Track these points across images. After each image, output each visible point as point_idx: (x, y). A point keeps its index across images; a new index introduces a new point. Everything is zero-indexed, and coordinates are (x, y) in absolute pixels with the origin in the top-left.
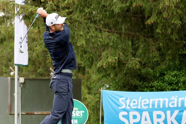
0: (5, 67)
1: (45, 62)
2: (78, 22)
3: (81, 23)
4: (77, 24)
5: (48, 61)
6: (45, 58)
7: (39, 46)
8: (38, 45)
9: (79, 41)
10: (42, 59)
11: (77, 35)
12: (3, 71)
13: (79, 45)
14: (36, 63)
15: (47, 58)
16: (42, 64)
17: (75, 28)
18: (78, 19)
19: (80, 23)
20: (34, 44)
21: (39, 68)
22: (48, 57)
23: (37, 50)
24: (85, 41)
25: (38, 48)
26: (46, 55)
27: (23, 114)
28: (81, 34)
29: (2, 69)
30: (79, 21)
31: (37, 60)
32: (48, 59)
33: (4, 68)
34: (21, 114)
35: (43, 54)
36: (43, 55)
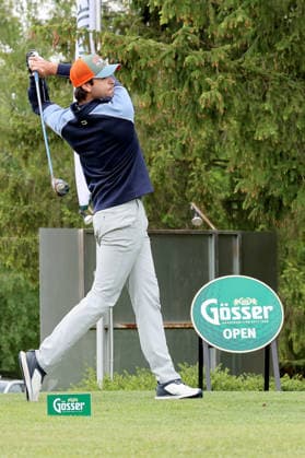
0: (70, 210)
1: (182, 194)
2: (258, 77)
3: (266, 81)
4: (255, 83)
5: (192, 190)
6: (184, 181)
7: (166, 148)
8: (162, 146)
9: (262, 128)
10: (174, 186)
11: (257, 111)
12: (65, 219)
13: (260, 138)
14: (156, 196)
15: (190, 182)
16: (175, 200)
17: (250, 93)
18: (260, 70)
19: (265, 79)
20: (151, 142)
21: (166, 211)
22: (192, 178)
23: (160, 158)
24: (277, 128)
25: (161, 154)
26: (185, 175)
27: (120, 326)
28: (266, 108)
29: (62, 214)
30: (261, 75)
31: (160, 188)
32: (192, 185)
33: (67, 212)
34: (114, 329)
35: (178, 170)
36: (177, 175)
